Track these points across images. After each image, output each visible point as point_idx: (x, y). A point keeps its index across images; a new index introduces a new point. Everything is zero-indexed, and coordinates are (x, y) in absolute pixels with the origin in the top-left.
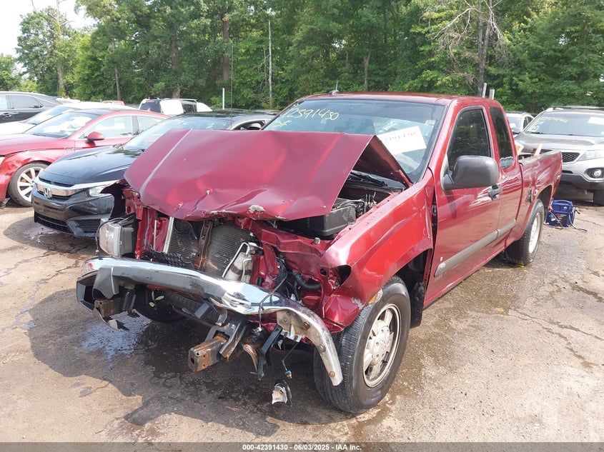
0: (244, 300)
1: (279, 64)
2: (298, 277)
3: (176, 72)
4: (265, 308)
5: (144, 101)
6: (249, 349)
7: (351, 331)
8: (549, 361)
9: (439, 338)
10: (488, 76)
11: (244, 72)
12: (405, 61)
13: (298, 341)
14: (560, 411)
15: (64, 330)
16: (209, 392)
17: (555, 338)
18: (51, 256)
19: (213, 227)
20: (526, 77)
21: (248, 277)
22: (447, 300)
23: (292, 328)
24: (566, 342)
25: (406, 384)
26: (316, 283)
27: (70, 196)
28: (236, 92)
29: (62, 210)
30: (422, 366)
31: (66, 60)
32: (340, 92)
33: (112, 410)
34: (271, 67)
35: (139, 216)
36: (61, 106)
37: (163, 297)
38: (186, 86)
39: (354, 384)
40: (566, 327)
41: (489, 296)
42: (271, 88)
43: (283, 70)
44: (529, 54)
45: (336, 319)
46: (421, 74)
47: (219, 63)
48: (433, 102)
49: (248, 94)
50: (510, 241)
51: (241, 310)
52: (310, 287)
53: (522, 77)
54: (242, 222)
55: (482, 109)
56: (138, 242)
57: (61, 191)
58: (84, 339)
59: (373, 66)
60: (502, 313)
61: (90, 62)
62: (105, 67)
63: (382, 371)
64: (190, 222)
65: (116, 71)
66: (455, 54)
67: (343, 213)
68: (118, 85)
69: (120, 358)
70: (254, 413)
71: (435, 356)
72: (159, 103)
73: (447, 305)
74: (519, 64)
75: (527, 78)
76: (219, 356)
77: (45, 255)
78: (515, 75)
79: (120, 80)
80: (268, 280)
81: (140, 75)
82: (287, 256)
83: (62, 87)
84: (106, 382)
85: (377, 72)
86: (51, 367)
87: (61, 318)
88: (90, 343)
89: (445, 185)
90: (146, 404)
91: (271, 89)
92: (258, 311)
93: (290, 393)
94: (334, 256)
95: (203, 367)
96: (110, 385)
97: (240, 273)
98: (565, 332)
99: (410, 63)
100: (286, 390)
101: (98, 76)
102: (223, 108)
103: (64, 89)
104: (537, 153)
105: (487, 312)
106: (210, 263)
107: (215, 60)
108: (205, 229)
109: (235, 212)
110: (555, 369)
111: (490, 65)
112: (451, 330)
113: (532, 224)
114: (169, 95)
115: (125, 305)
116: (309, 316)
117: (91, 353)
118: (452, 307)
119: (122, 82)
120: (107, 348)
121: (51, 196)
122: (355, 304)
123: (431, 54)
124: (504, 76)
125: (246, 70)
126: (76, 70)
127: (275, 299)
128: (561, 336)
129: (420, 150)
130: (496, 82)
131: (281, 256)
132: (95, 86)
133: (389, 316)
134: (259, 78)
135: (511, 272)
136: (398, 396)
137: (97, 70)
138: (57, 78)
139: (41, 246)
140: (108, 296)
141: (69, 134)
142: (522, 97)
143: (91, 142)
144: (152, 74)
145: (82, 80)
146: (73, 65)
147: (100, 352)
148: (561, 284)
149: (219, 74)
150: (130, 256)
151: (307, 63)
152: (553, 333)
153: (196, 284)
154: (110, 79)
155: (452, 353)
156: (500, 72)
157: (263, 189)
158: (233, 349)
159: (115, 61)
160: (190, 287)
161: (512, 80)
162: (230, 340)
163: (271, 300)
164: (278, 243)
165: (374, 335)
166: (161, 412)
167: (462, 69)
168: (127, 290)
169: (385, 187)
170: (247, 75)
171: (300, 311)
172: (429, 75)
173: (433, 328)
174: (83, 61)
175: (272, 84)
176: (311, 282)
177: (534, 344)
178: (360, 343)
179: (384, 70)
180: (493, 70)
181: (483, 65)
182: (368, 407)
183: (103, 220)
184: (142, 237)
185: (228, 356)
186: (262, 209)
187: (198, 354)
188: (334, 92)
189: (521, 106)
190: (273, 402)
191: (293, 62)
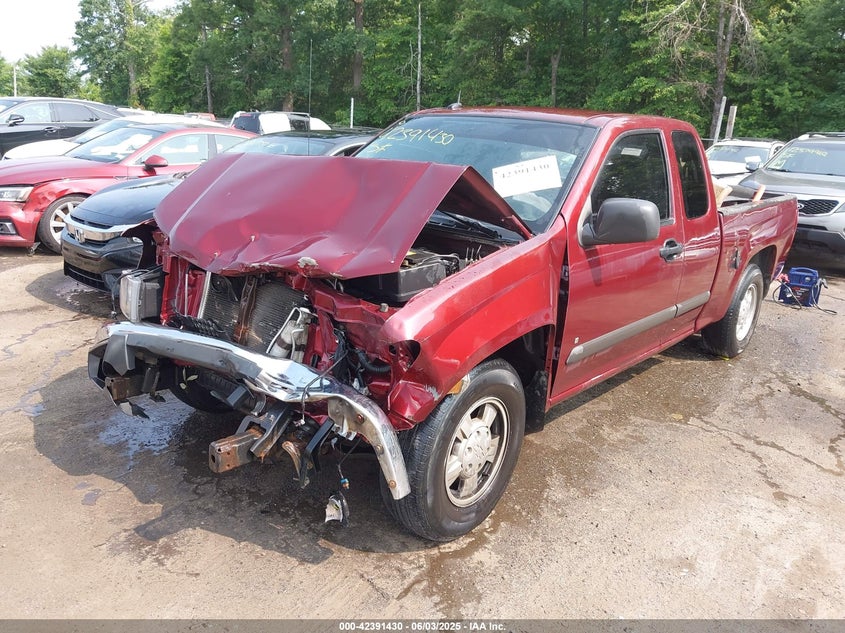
0: (288, 383)
1: (432, 66)
2: (362, 357)
3: (288, 75)
4: (311, 394)
5: (238, 114)
6: (290, 447)
7: (428, 429)
8: (727, 489)
9: (580, 450)
10: (731, 87)
11: (383, 76)
12: (610, 64)
13: (351, 438)
14: (723, 555)
15: (80, 417)
16: (251, 504)
17: (742, 458)
18: (82, 321)
19: (259, 286)
20: (785, 89)
21: (301, 354)
22: (606, 400)
23: (345, 421)
24: (759, 464)
25: (517, 507)
26: (384, 364)
27: (107, 241)
28: (371, 104)
29: (96, 260)
30: (546, 486)
31: (141, 56)
32: (465, 105)
33: (121, 519)
34: (419, 69)
35: (167, 269)
36: (122, 118)
37: (195, 377)
38: (300, 95)
39: (429, 500)
40: (766, 444)
41: (667, 397)
42: (419, 98)
43: (437, 73)
44: (791, 55)
45: (408, 414)
46: (631, 82)
47: (347, 63)
48: (583, 123)
49: (387, 108)
50: (703, 322)
51: (282, 396)
52: (376, 369)
53: (779, 89)
54: (294, 280)
55: (659, 134)
56: (165, 303)
57: (96, 233)
58: (103, 429)
59: (564, 71)
60: (680, 421)
61: (172, 59)
62: (192, 66)
63: (480, 486)
64: (228, 277)
65: (207, 71)
66: (683, 53)
67: (427, 271)
68: (209, 92)
69: (145, 455)
70: (304, 533)
71: (568, 474)
72: (257, 117)
73: (603, 406)
74: (776, 71)
75: (787, 91)
76: (251, 455)
77: (75, 319)
78: (768, 86)
79: (211, 84)
80: (325, 359)
81: (239, 77)
82: (348, 327)
83: (134, 93)
84: (121, 485)
85: (569, 79)
86: (54, 462)
87: (80, 401)
88: (110, 435)
89: (583, 238)
90: (166, 515)
91: (419, 101)
92: (300, 398)
93: (347, 509)
94: (396, 327)
95: (227, 468)
96: (125, 489)
97: (289, 347)
98: (762, 451)
99: (617, 67)
100: (342, 504)
101: (183, 78)
102: (352, 127)
103: (136, 96)
104: (758, 198)
105: (658, 419)
106: (253, 334)
107: (344, 57)
108: (249, 288)
109: (280, 266)
110: (733, 498)
111: (735, 70)
112: (600, 440)
113: (741, 299)
114: (277, 106)
115: (145, 384)
116: (364, 406)
117: (109, 447)
118: (610, 409)
119: (216, 88)
120: (131, 442)
121: (84, 240)
122: (430, 394)
123: (647, 53)
124: (753, 86)
125: (384, 73)
126: (153, 69)
127: (326, 382)
128: (754, 455)
129: (553, 189)
130: (741, 95)
131: (341, 327)
132: (178, 91)
133: (490, 415)
134: (402, 84)
135: (708, 365)
136: (502, 523)
137: (181, 70)
138: (128, 81)
139: (70, 307)
140: (122, 372)
141: (121, 157)
142: (779, 118)
143: (150, 169)
144: (256, 77)
145: (161, 84)
146: (150, 63)
147: (121, 446)
148: (776, 385)
149: (348, 78)
150: (154, 320)
151: (470, 64)
152: (744, 451)
153: (227, 359)
154: (199, 83)
155: (593, 471)
156: (748, 81)
157: (324, 235)
158: (269, 447)
159: (206, 57)
160: (219, 364)
161: (764, 92)
162: (266, 435)
163: (321, 384)
164: (334, 308)
165: (465, 437)
166: (183, 526)
167: (693, 75)
168: (148, 365)
169: (499, 239)
170: (386, 79)
171: (354, 399)
172: (643, 83)
173: (574, 436)
174: (163, 57)
175: (421, 93)
176: (377, 363)
177: (712, 465)
178: (438, 445)
179: (579, 76)
180: (737, 78)
181: (724, 70)
182: (455, 535)
183: (124, 272)
184: (171, 296)
185: (263, 455)
186: (314, 262)
187: (219, 450)
188: (454, 106)
189: (777, 131)
190: (327, 520)
191: (451, 62)
